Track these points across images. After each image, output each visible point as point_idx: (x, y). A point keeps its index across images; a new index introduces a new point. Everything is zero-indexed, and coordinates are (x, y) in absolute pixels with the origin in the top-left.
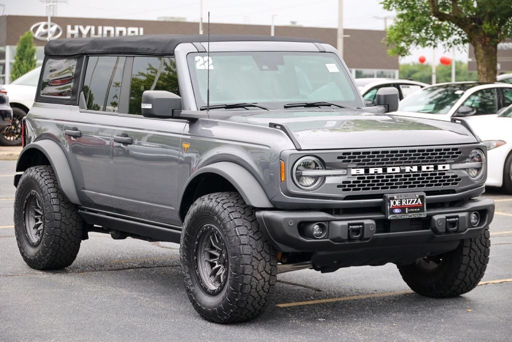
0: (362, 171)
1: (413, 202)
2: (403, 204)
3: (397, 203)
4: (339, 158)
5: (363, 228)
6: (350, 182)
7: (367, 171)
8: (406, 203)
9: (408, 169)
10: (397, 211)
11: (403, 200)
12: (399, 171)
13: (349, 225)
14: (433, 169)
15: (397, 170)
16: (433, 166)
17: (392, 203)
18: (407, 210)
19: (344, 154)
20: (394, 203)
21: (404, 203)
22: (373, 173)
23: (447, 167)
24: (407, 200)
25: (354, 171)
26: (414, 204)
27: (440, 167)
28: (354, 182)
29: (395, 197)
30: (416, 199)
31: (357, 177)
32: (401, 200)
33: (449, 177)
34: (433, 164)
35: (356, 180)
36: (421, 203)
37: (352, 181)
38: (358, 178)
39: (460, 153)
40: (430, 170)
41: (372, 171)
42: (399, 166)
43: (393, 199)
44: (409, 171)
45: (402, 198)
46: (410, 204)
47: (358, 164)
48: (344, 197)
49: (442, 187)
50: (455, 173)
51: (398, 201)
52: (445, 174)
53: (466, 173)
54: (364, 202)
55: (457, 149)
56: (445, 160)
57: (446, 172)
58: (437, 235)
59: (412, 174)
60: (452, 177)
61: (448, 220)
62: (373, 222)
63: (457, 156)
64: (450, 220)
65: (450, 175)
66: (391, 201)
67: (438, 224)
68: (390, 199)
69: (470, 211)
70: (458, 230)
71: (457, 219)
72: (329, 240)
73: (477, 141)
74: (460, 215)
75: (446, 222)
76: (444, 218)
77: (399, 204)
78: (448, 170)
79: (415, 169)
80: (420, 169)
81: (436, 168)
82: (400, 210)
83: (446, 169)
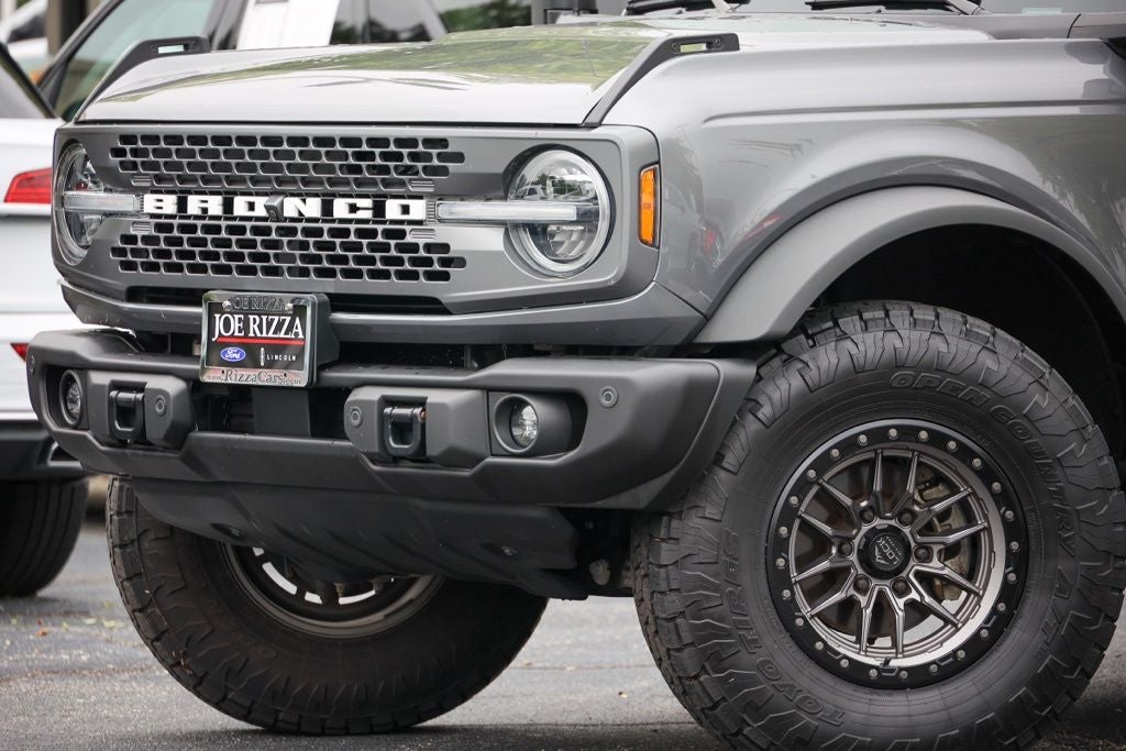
0: (169, 204)
1: (279, 326)
2: (251, 334)
3: (235, 325)
4: (114, 152)
5: (144, 403)
6: (136, 239)
7: (182, 205)
8: (260, 327)
9: (291, 206)
10: (233, 354)
11: (251, 317)
12: (264, 213)
13: (113, 385)
14: (368, 215)
15: (261, 203)
16: (368, 203)
17: (219, 324)
18: (262, 357)
19: (122, 138)
20: (227, 325)
21: (253, 328)
22: (197, 212)
23: (418, 209)
24: (265, 319)
25: (150, 203)
26: (282, 335)
27: (393, 209)
28: (144, 239)
30: (288, 319)
31: (154, 222)
32: (245, 315)
33: (414, 248)
34: (373, 196)
35: (153, 232)
36: (301, 336)
37: (140, 235)
38: (156, 227)
39: (459, 157)
40: (360, 215)
41: (193, 205)
43: (223, 308)
44: (294, 214)
46: (271, 335)
47: (157, 179)
48: (125, 290)
49: (395, 286)
50: (442, 234)
51: (237, 317)
52: (402, 234)
53: (493, 240)
54: (168, 314)
55: (443, 142)
56: (402, 184)
57: (407, 228)
58: (375, 464)
59: (299, 226)
60: (429, 247)
61: (388, 410)
62: (173, 386)
63: (444, 171)
64: (398, 411)
65: (421, 242)
66: (217, 316)
67: (351, 419)
68: (215, 308)
69: (488, 389)
70: (420, 457)
71: (417, 411)
72: (88, 434)
73: (579, 121)
74: (434, 397)
75: (382, 417)
76: (373, 402)
77: (240, 332)
78: (420, 223)
79: (313, 208)
80: (327, 209)
81: (379, 210)
82: (241, 355)
83: (412, 216)
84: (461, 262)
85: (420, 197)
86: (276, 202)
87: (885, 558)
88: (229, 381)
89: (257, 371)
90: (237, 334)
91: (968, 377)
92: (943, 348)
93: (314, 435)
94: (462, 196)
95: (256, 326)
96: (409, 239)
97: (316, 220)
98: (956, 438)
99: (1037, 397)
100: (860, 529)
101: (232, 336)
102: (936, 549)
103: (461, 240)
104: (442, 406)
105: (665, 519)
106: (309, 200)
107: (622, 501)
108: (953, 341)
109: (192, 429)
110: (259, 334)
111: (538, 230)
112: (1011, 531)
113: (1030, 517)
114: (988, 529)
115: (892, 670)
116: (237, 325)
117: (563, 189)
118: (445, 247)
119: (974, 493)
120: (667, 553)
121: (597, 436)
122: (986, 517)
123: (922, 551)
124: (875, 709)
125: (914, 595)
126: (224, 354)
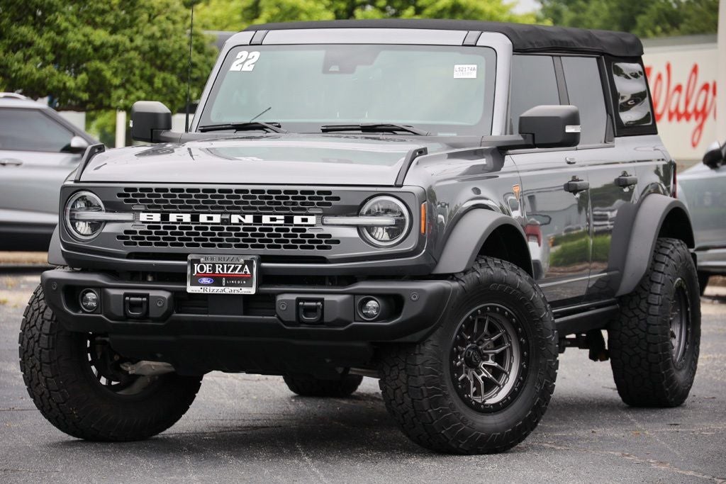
0: (157, 217)
1: (235, 269)
2: (217, 272)
3: (207, 268)
4: (120, 195)
5: (148, 302)
6: (135, 232)
7: (165, 218)
8: (223, 269)
9: (235, 219)
10: (205, 280)
11: (217, 265)
12: (219, 221)
13: (126, 295)
14: (282, 222)
15: (217, 218)
16: (282, 217)
17: (197, 268)
18: (224, 282)
19: (126, 189)
20: (202, 268)
21: (218, 270)
22: (176, 221)
23: (312, 220)
24: (225, 266)
25: (143, 217)
26: (236, 272)
27: (297, 220)
28: (141, 232)
29: (202, 260)
30: (240, 266)
31: (147, 225)
32: (214, 264)
33: (312, 236)
34: (284, 214)
35: (146, 229)
36: (249, 273)
37: (138, 230)
38: (149, 227)
39: (338, 199)
40: (278, 222)
41: (173, 217)
42: (221, 213)
43: (198, 261)
44: (237, 222)
45: (214, 262)
46: (229, 272)
47: (149, 207)
48: (127, 253)
49: (299, 252)
50: (326, 230)
51: (208, 265)
52: (305, 230)
53: (353, 233)
54: (156, 265)
55: (329, 193)
56: (305, 209)
57: (307, 228)
58: (288, 326)
59: (241, 227)
60: (318, 236)
61: (301, 303)
62: (166, 295)
63: (330, 204)
64: (306, 304)
65: (315, 234)
66: (196, 265)
67: (280, 308)
68: (193, 262)
69: (354, 294)
70: (321, 322)
71: (319, 304)
72: (101, 316)
73: (393, 184)
74: (327, 298)
75: (298, 307)
76: (292, 300)
77: (210, 271)
78: (313, 225)
79: (249, 219)
80: (258, 219)
81: (289, 220)
82: (211, 281)
83: (309, 223)
84: (337, 242)
85: (312, 215)
86: (227, 217)
87: (475, 359)
88: (205, 292)
89: (223, 288)
90: (208, 272)
91: (513, 285)
92: (506, 274)
93: (245, 314)
94: (335, 215)
95: (220, 269)
96: (308, 232)
97: (251, 224)
98: (508, 311)
99: (534, 294)
100: (465, 347)
101: (205, 273)
102: (490, 355)
103: (337, 233)
104: (334, 301)
105: (418, 346)
106: (246, 216)
107: (409, 338)
108: (508, 271)
109: (172, 313)
110: (221, 272)
111: (370, 228)
112: (522, 348)
113: (530, 342)
114: (511, 348)
115: (487, 405)
116: (208, 268)
117: (387, 211)
118: (329, 236)
119: (506, 333)
120: (419, 360)
121: (407, 313)
122: (510, 342)
123: (485, 357)
124: (485, 421)
125: (484, 374)
126: (201, 281)
